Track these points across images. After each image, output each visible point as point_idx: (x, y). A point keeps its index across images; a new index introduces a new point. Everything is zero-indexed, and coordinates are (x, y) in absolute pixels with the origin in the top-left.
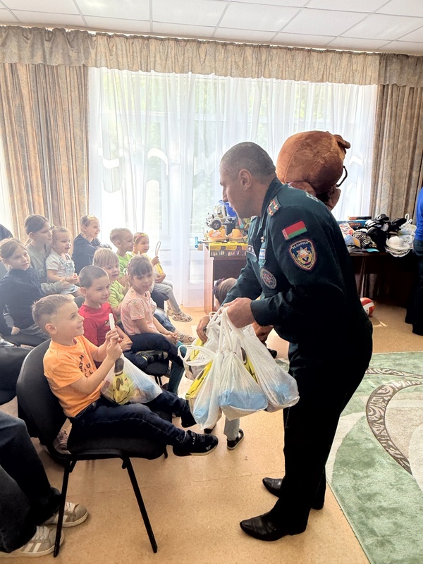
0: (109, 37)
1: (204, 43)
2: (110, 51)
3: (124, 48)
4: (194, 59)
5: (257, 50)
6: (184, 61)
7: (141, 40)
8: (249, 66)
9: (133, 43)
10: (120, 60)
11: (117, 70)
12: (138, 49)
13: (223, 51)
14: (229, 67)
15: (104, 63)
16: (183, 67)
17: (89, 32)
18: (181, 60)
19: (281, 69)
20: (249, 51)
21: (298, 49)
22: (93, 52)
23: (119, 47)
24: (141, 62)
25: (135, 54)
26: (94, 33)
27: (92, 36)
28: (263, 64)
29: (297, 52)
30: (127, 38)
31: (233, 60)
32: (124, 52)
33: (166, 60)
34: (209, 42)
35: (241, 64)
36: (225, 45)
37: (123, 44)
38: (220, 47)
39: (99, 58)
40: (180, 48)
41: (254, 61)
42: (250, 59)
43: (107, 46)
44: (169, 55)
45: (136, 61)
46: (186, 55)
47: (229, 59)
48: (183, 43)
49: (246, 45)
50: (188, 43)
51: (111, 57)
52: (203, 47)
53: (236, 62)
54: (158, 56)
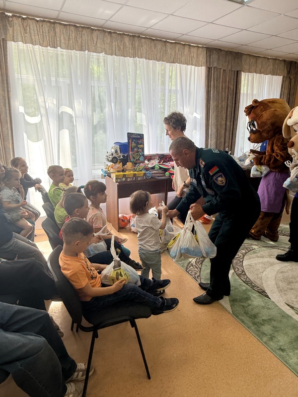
0: (24, 19)
1: (96, 30)
2: (25, 30)
3: (35, 28)
4: (89, 42)
5: (132, 38)
6: (82, 42)
7: (48, 24)
8: (128, 49)
9: (42, 26)
10: (33, 37)
11: (31, 45)
12: (47, 30)
13: (109, 37)
14: (114, 49)
15: (20, 38)
16: (82, 46)
17: (6, 14)
18: (80, 41)
19: (148, 53)
20: (126, 39)
21: (158, 40)
22: (10, 30)
23: (31, 27)
24: (49, 40)
25: (44, 34)
26: (10, 14)
27: (9, 17)
28: (137, 48)
29: (158, 42)
30: (37, 21)
31: (116, 44)
32: (36, 32)
33: (69, 41)
34: (99, 30)
35: (122, 47)
36: (110, 33)
37: (35, 26)
38: (107, 34)
39: (15, 34)
40: (78, 33)
41: (131, 46)
42: (127, 44)
43: (21, 26)
44: (71, 37)
45: (45, 39)
46: (83, 38)
47: (114, 43)
48: (80, 29)
49: (125, 34)
50: (84, 29)
51: (26, 35)
52: (95, 34)
53: (118, 46)
54: (62, 38)
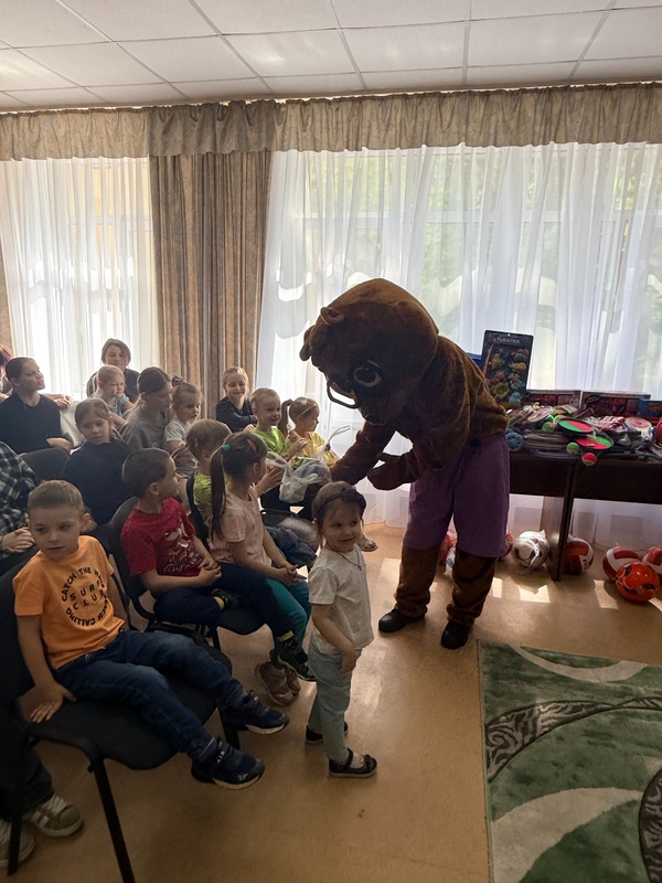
0: (304, 103)
1: (450, 95)
2: (304, 125)
3: (324, 118)
4: (433, 125)
5: (545, 96)
6: (415, 127)
7: (350, 104)
8: (529, 125)
9: (337, 110)
10: (318, 137)
11: (311, 152)
12: (345, 118)
13: (483, 106)
14: (492, 131)
15: (293, 142)
16: (414, 138)
17: (277, 101)
18: (410, 128)
20: (529, 101)
22: (279, 129)
23: (318, 117)
24: (348, 136)
25: (340, 126)
26: (283, 101)
27: (280, 105)
28: (555, 120)
29: (624, 91)
30: (329, 102)
31: (500, 118)
32: (324, 124)
33: (387, 130)
34: (458, 94)
35: (513, 124)
36: (487, 94)
37: (324, 113)
38: (477, 98)
39: (286, 137)
40: (410, 109)
41: (539, 117)
42: (530, 113)
43: (299, 117)
44: (393, 122)
45: (340, 137)
46: (420, 118)
47: (493, 118)
48: (415, 101)
49: (525, 91)
50: (425, 102)
51: (304, 134)
52: (449, 103)
53: (504, 121)
54: (374, 124)
